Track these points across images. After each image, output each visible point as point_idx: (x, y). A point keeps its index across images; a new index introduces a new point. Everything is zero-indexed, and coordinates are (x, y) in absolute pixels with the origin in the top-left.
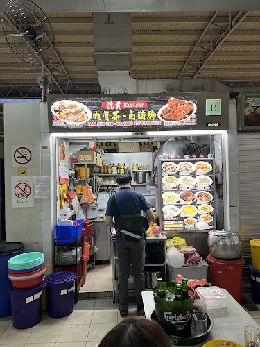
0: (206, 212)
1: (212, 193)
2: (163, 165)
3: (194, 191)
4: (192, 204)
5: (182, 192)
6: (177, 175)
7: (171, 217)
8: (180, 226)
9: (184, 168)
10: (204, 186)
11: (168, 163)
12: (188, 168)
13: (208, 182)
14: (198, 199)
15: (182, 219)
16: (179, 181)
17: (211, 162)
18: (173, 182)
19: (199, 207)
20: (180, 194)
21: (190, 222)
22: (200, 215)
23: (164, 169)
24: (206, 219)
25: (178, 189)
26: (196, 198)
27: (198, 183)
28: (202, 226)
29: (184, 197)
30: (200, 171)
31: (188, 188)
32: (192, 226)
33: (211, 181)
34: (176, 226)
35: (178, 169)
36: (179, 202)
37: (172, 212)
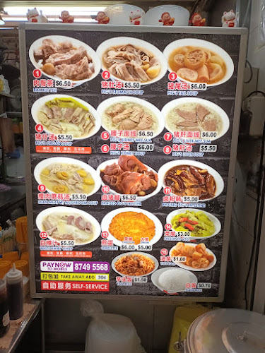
0: (191, 236)
1: (223, 170)
2: (37, 46)
3: (156, 158)
4: (146, 205)
5: (110, 163)
6: (93, 92)
7: (68, 246)
8: (97, 277)
9: (120, 66)
10: (194, 140)
11: (58, 41)
12: (137, 65)
13: (213, 126)
14: (168, 190)
15: (107, 257)
16: (100, 116)
17: (230, 44)
18: (74, 121)
19: (170, 218)
20: (102, 167)
21: (134, 268)
22: (169, 245)
23: (38, 65)
24: (191, 259)
25: (93, 149)
26: (161, 184)
27: (172, 130)
28: (173, 282)
29: (115, 180)
30: (185, 78)
31: (133, 146)
32: (140, 279)
33: (223, 122)
34: (84, 277)
35: (98, 66)
36: (97, 196)
37: (73, 229)
